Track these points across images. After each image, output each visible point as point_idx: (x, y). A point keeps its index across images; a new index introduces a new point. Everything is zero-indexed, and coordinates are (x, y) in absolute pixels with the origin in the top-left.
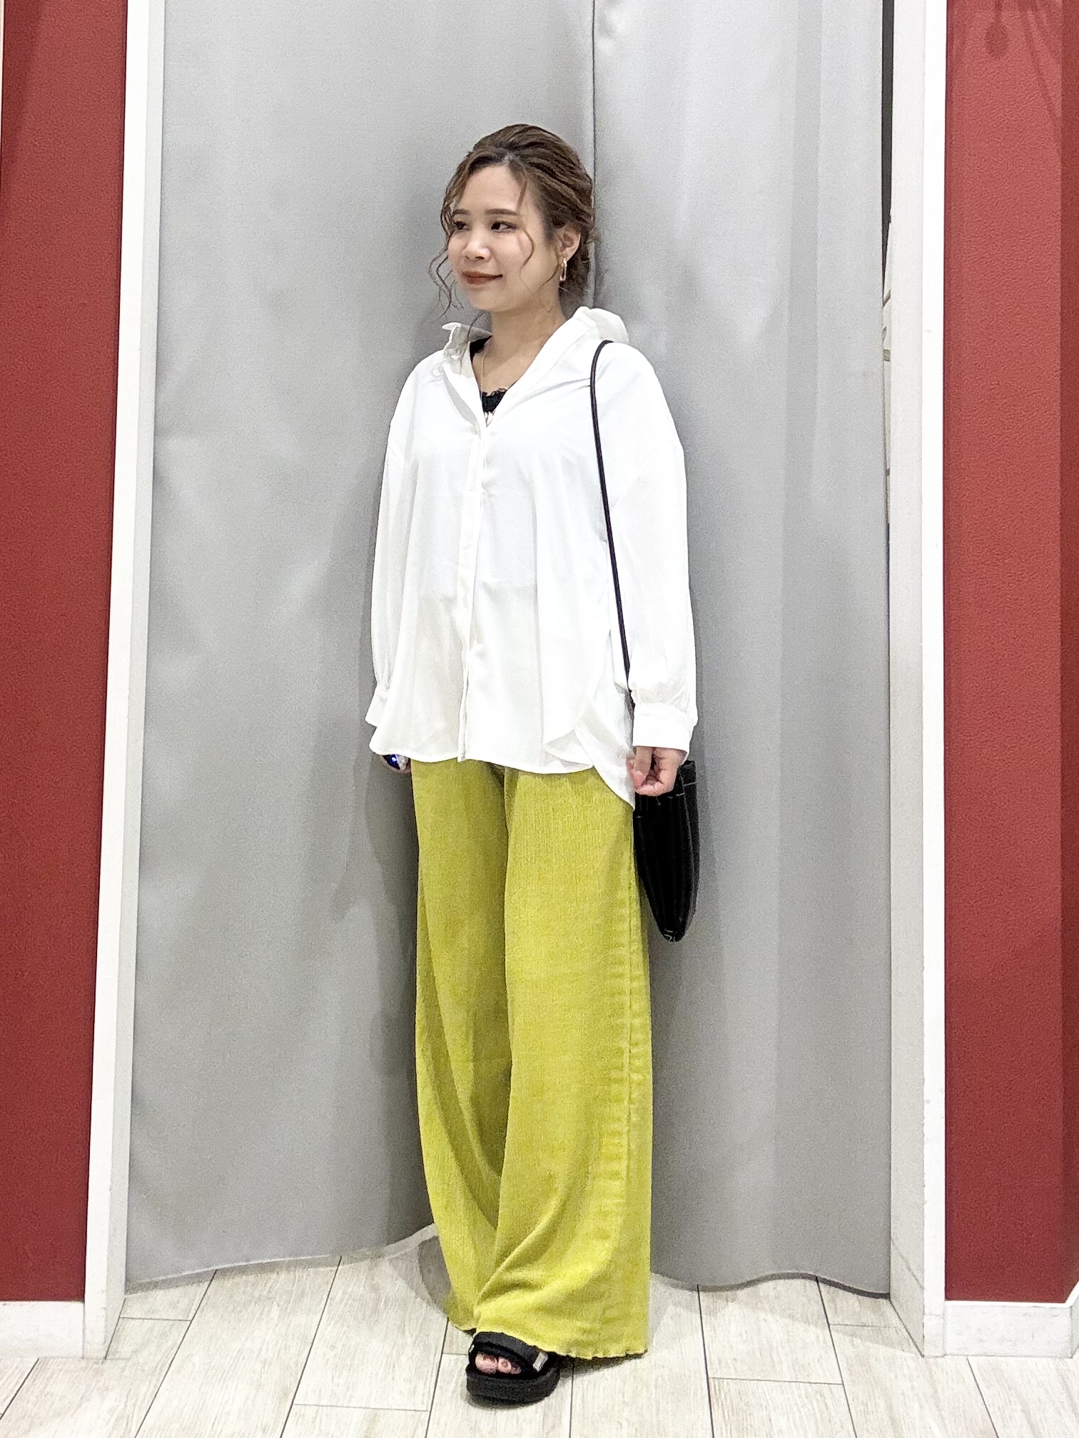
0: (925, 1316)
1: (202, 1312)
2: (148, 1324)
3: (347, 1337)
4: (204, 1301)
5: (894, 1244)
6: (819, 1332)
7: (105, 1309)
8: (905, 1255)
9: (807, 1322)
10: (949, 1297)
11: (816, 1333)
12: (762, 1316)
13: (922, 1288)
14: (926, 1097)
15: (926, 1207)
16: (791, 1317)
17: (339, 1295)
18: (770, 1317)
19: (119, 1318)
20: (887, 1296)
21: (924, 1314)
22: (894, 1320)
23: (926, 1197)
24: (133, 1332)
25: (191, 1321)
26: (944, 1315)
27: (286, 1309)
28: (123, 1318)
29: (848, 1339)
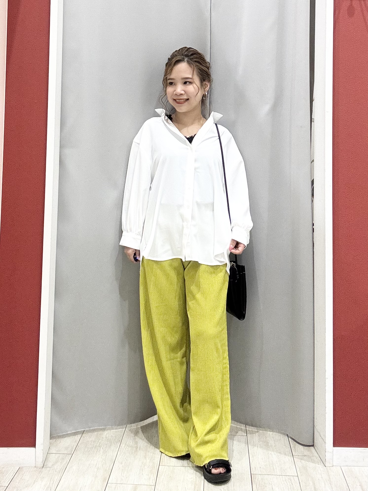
0: (326, 453)
1: (76, 451)
2: (58, 455)
3: (126, 460)
4: (77, 447)
5: (315, 428)
6: (289, 458)
7: (43, 450)
8: (319, 431)
9: (285, 454)
10: (334, 445)
11: (288, 459)
12: (270, 452)
13: (325, 443)
14: (326, 377)
15: (326, 415)
16: (280, 453)
17: (124, 445)
18: (272, 453)
19: (48, 453)
20: (313, 446)
21: (326, 452)
22: (316, 454)
23: (326, 412)
24: (53, 458)
25: (73, 454)
26: (333, 452)
27: (105, 450)
28: (49, 453)
29: (299, 460)
